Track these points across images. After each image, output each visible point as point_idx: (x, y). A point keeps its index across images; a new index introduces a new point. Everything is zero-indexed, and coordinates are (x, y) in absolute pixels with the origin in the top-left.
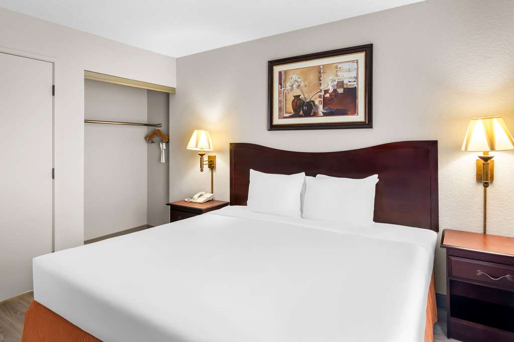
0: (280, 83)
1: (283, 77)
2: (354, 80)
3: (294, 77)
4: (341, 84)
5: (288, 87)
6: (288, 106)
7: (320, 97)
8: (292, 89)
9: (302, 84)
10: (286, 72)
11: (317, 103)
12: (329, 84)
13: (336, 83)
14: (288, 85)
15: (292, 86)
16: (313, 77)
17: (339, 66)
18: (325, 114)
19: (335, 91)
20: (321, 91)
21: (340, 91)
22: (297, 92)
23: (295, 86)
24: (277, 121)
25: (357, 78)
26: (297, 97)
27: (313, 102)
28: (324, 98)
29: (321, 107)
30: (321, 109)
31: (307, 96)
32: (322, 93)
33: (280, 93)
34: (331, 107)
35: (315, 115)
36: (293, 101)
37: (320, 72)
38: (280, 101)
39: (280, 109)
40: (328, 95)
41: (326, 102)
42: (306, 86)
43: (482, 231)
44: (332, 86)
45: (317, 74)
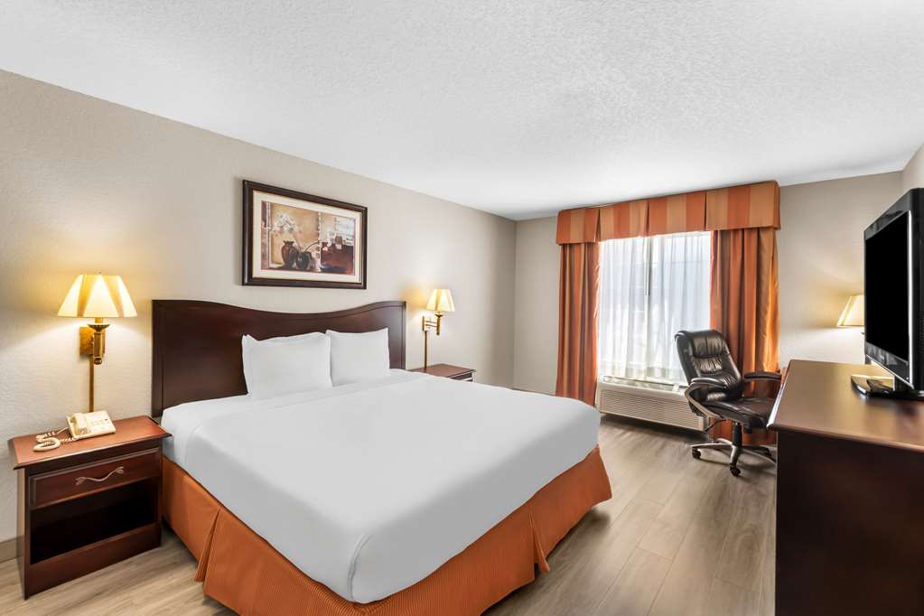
0: (264, 219)
1: (268, 211)
2: (350, 238)
3: (286, 216)
4: (339, 240)
5: (276, 228)
6: (275, 253)
7: (318, 249)
8: (281, 232)
9: (296, 229)
10: (272, 205)
11: (314, 255)
12: (327, 235)
13: (334, 237)
14: (276, 224)
15: (282, 227)
16: (309, 224)
17: (338, 219)
18: (324, 271)
19: (333, 245)
20: (318, 243)
21: (339, 247)
22: (290, 238)
23: (285, 229)
24: (258, 272)
25: (354, 237)
26: (289, 244)
27: (310, 254)
28: (322, 251)
29: (318, 262)
30: (318, 264)
31: (303, 245)
32: (320, 246)
33: (263, 232)
34: (330, 263)
35: (312, 270)
36: (283, 248)
37: (318, 220)
38: (263, 245)
39: (263, 256)
40: (326, 249)
41: (324, 256)
42: (300, 232)
43: (423, 365)
44: (332, 240)
45: (315, 221)
